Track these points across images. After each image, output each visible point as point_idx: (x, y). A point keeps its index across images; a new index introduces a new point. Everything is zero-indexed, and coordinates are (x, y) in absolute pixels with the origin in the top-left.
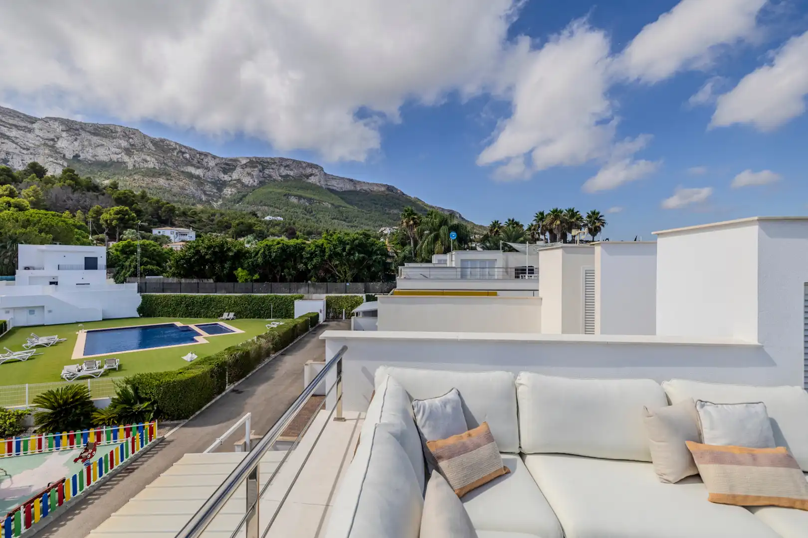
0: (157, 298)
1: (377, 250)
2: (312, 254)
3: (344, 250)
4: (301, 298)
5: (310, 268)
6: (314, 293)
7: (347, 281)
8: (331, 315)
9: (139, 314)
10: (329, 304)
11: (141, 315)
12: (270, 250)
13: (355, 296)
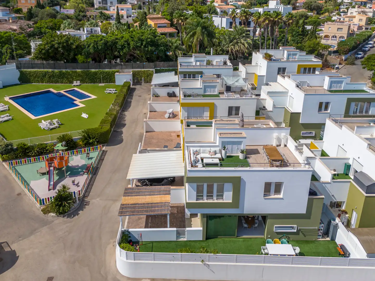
0: (30, 72)
1: (161, 44)
2: (122, 46)
3: (142, 44)
4: (117, 72)
5: (122, 54)
6: (125, 69)
7: (144, 62)
8: (136, 81)
9: (20, 81)
10: (134, 75)
11: (21, 82)
12: (97, 44)
13: (149, 70)
